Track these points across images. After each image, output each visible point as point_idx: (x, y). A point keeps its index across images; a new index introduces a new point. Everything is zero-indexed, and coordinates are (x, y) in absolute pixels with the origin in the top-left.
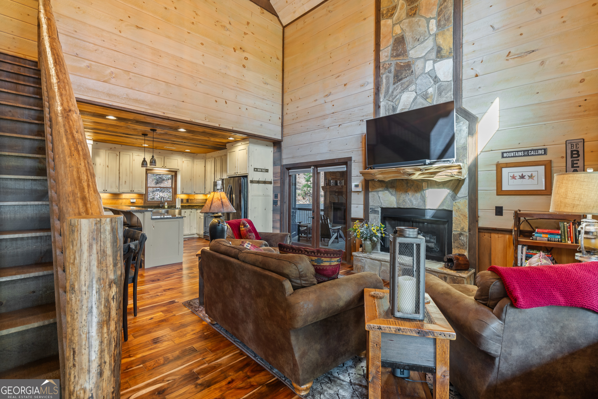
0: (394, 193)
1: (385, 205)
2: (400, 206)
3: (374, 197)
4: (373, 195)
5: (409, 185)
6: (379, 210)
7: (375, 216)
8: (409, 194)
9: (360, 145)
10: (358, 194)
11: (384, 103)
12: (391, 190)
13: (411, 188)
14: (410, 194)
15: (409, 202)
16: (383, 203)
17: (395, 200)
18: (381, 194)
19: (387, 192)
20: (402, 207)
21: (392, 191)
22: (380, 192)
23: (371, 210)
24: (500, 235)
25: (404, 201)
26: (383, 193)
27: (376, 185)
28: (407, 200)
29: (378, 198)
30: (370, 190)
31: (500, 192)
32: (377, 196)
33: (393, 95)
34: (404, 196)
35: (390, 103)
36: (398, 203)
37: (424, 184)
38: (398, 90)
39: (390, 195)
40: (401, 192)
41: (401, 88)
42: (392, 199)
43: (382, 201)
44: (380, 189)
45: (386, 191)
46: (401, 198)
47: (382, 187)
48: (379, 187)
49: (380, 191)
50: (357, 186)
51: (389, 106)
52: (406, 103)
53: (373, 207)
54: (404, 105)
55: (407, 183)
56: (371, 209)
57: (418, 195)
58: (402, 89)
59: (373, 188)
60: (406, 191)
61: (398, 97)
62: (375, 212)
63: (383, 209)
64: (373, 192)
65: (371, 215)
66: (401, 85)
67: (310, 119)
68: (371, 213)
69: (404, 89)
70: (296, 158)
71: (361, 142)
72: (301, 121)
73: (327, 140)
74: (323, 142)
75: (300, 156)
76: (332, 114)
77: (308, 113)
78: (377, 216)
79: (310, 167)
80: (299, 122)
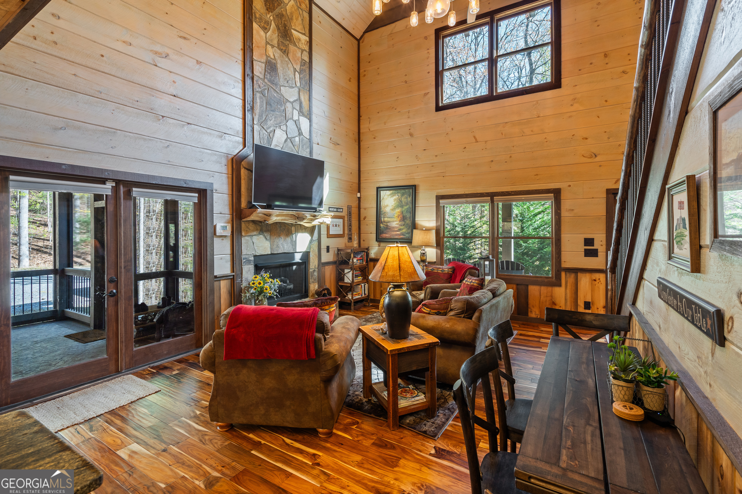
0: (268, 237)
1: (259, 252)
2: (274, 251)
3: (247, 243)
4: (247, 240)
5: (282, 229)
6: (252, 258)
7: (249, 267)
9: (224, 169)
10: (223, 240)
11: (258, 127)
12: (266, 235)
13: (283, 232)
14: (282, 238)
15: (281, 247)
16: (257, 250)
17: (269, 245)
18: (255, 239)
19: (262, 236)
20: (276, 252)
21: (267, 236)
22: (254, 237)
23: (244, 261)
24: (329, 267)
25: (278, 246)
26: (257, 237)
27: (250, 228)
28: (280, 244)
29: (252, 244)
30: (243, 234)
31: (329, 236)
32: (251, 241)
33: (267, 124)
34: (278, 241)
35: (264, 131)
36: (271, 249)
37: (293, 228)
38: (272, 122)
39: (264, 240)
40: (275, 237)
41: (274, 120)
42: (266, 245)
43: (256, 248)
44: (255, 233)
45: (260, 236)
46: (275, 243)
47: (257, 230)
48: (253, 231)
49: (255, 235)
50: (223, 228)
51: (264, 134)
53: (247, 257)
54: (278, 141)
55: (281, 227)
56: (244, 259)
57: (289, 239)
58: (276, 122)
59: (247, 232)
60: (279, 236)
61: (271, 129)
62: (249, 262)
63: (255, 256)
64: (246, 237)
65: (245, 266)
66: (275, 118)
67: (108, 74)
68: (244, 264)
69: (276, 124)
70: (49, 148)
71: (226, 165)
72: (73, 62)
73: (160, 139)
74: (150, 140)
75: (68, 148)
76: (172, 97)
77: (102, 56)
78: (252, 267)
79: (103, 181)
80: (65, 59)
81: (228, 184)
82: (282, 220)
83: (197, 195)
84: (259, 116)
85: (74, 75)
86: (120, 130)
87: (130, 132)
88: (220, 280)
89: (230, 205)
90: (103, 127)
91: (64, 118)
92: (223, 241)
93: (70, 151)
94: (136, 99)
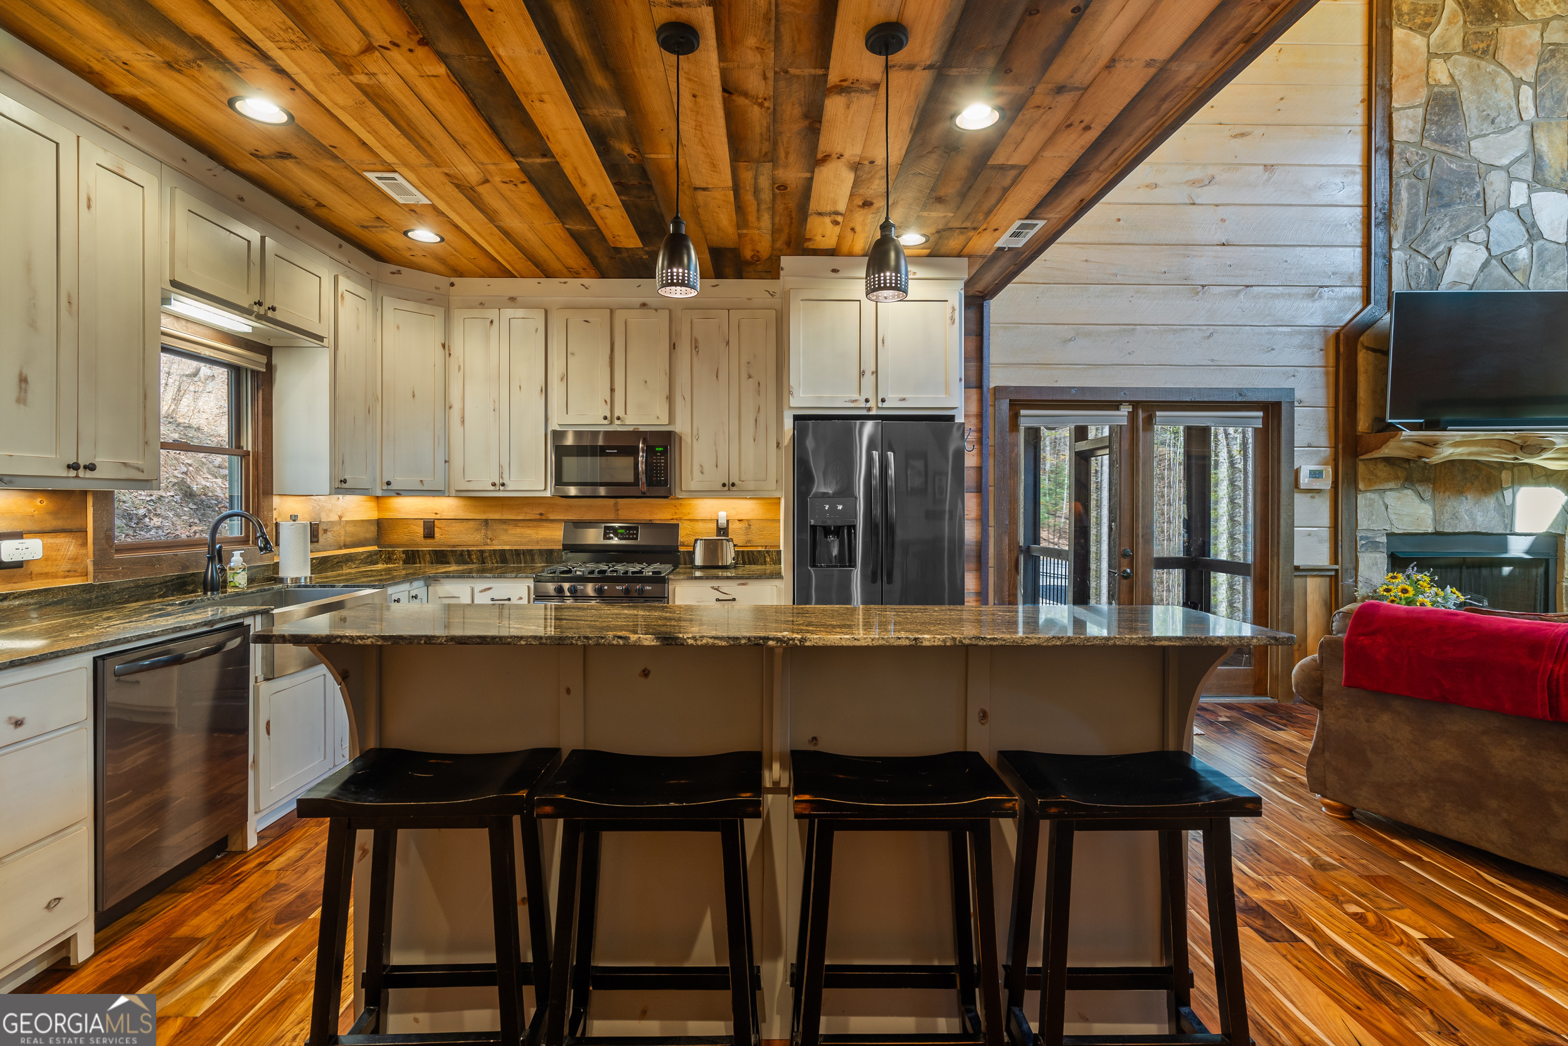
0: (1428, 495)
1: (1400, 528)
2: (1444, 527)
3: (1371, 505)
4: (1370, 499)
5: (1469, 475)
6: (1384, 539)
7: (1375, 558)
8: (1467, 499)
9: (1318, 359)
10: (1313, 497)
11: (1403, 255)
12: (1420, 489)
13: (1472, 483)
14: (1469, 497)
15: (1466, 517)
16: (1395, 522)
17: (1431, 513)
18: (1391, 498)
19: (1409, 492)
20: (1448, 530)
21: (1424, 491)
22: (1388, 493)
23: (1363, 542)
25: (1455, 516)
26: (1398, 494)
27: (1380, 474)
28: (1463, 512)
29: (1383, 508)
30: (1361, 486)
32: (1381, 503)
33: (1429, 241)
34: (1455, 504)
35: (1420, 259)
36: (1435, 520)
37: (1506, 474)
38: (1442, 231)
39: (1417, 500)
40: (1447, 494)
41: (1449, 227)
42: (1422, 511)
43: (1393, 517)
44: (1391, 485)
45: (1406, 491)
46: (1448, 509)
47: (1397, 478)
48: (1387, 480)
49: (1391, 490)
50: (1315, 475)
51: (1418, 266)
52: (1463, 270)
53: (1369, 534)
54: (1459, 273)
55: (1466, 471)
56: (1362, 538)
57: (1491, 501)
58: (1454, 230)
59: (1370, 482)
60: (1460, 492)
61: (1441, 248)
62: (1374, 545)
63: (1390, 535)
64: (1368, 494)
65: (1364, 555)
66: (1451, 220)
67: (1126, 244)
68: (1363, 549)
69: (1456, 234)
70: (1058, 368)
71: (1321, 350)
72: (1084, 244)
73: (1198, 325)
74: (1183, 330)
75: (1078, 365)
76: (1219, 247)
77: (1119, 220)
78: (1382, 559)
79: (1115, 405)
80: (1075, 244)
81: (1327, 387)
82: (1470, 454)
83: (1261, 414)
84: (1406, 228)
85: (1086, 261)
86: (1140, 325)
87: (1154, 325)
88: (1306, 576)
89: (1329, 428)
90: (1119, 325)
91: (1074, 324)
92: (1315, 500)
93: (1080, 369)
94: (1163, 270)
